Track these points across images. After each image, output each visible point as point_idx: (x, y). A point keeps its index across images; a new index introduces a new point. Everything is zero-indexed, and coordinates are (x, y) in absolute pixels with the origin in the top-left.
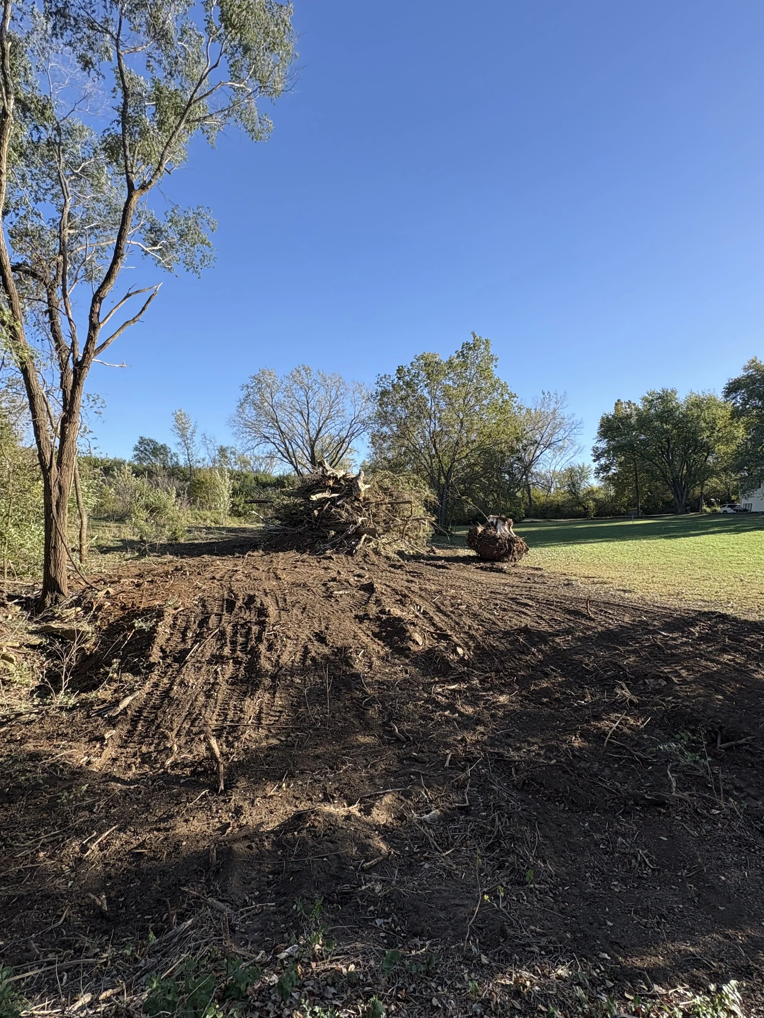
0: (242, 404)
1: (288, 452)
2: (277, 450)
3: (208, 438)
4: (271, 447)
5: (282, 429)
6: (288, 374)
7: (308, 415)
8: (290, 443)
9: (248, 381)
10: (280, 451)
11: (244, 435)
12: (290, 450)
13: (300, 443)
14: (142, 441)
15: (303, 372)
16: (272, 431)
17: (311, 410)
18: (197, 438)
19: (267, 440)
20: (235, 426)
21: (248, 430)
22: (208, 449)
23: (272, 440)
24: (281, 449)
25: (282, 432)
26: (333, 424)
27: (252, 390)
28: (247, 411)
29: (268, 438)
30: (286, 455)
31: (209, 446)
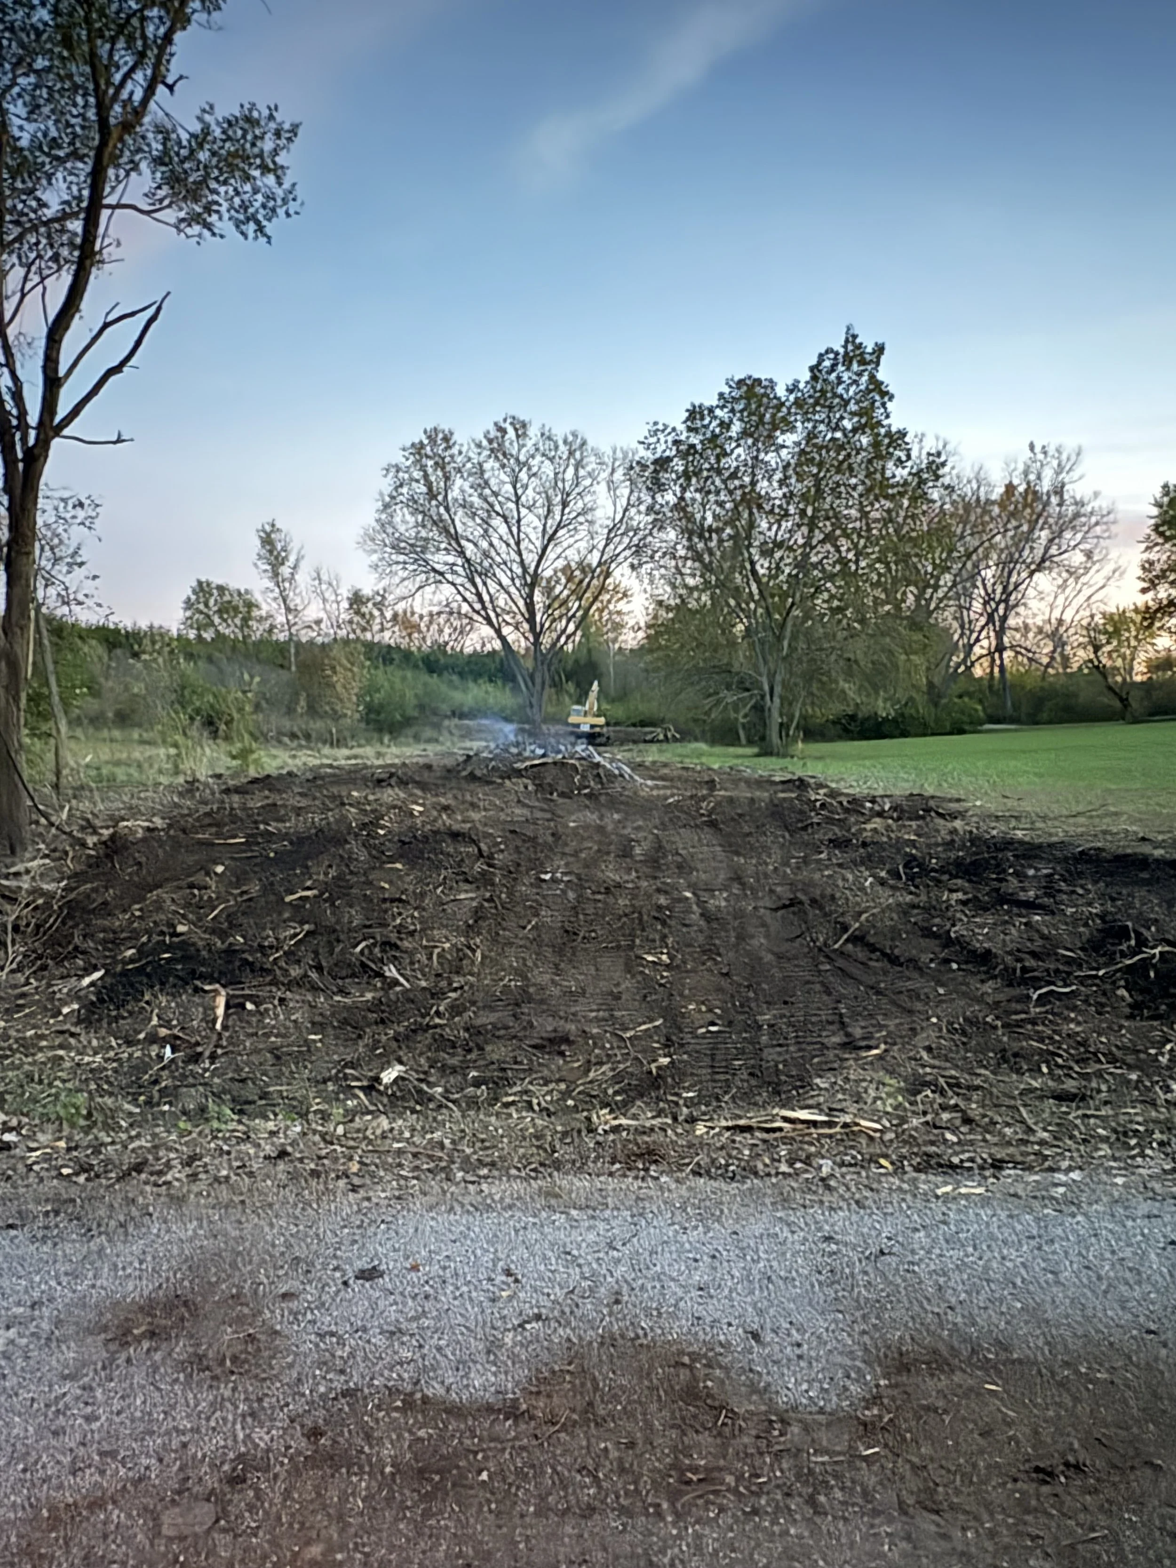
0: (386, 506)
1: (481, 600)
2: (459, 598)
3: (325, 577)
4: (447, 591)
5: (468, 554)
6: (480, 437)
7: (519, 521)
8: (485, 584)
9: (398, 458)
10: (465, 600)
11: (394, 567)
12: (486, 598)
13: (506, 581)
14: (203, 589)
15: (511, 433)
16: (450, 559)
17: (524, 511)
18: (303, 578)
19: (439, 578)
20: (375, 551)
21: (402, 558)
22: (325, 600)
23: (449, 577)
24: (468, 595)
25: (468, 561)
26: (571, 540)
27: (406, 476)
28: (397, 519)
29: (442, 574)
30: (478, 606)
31: (327, 595)
